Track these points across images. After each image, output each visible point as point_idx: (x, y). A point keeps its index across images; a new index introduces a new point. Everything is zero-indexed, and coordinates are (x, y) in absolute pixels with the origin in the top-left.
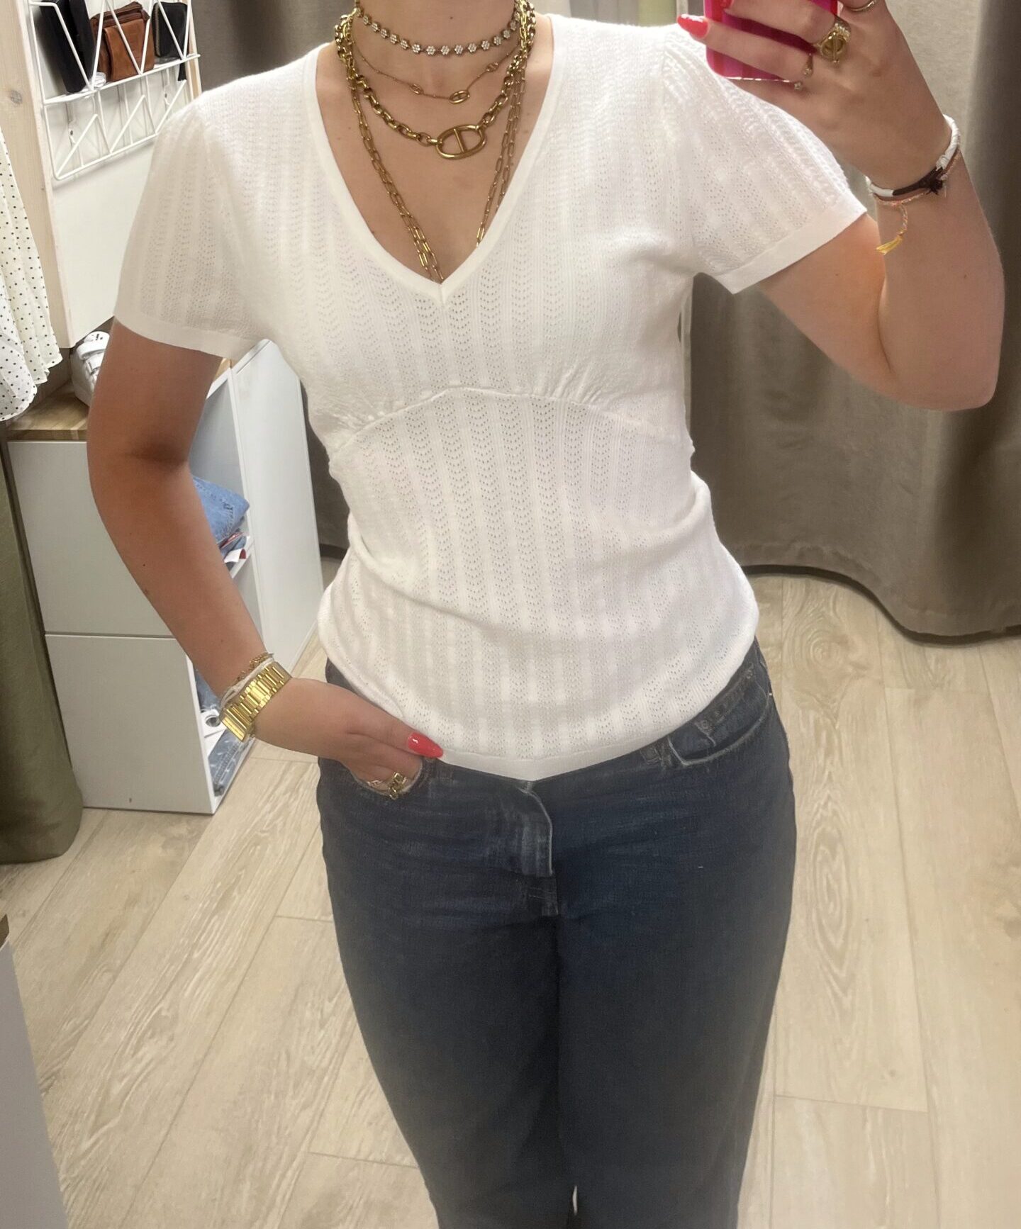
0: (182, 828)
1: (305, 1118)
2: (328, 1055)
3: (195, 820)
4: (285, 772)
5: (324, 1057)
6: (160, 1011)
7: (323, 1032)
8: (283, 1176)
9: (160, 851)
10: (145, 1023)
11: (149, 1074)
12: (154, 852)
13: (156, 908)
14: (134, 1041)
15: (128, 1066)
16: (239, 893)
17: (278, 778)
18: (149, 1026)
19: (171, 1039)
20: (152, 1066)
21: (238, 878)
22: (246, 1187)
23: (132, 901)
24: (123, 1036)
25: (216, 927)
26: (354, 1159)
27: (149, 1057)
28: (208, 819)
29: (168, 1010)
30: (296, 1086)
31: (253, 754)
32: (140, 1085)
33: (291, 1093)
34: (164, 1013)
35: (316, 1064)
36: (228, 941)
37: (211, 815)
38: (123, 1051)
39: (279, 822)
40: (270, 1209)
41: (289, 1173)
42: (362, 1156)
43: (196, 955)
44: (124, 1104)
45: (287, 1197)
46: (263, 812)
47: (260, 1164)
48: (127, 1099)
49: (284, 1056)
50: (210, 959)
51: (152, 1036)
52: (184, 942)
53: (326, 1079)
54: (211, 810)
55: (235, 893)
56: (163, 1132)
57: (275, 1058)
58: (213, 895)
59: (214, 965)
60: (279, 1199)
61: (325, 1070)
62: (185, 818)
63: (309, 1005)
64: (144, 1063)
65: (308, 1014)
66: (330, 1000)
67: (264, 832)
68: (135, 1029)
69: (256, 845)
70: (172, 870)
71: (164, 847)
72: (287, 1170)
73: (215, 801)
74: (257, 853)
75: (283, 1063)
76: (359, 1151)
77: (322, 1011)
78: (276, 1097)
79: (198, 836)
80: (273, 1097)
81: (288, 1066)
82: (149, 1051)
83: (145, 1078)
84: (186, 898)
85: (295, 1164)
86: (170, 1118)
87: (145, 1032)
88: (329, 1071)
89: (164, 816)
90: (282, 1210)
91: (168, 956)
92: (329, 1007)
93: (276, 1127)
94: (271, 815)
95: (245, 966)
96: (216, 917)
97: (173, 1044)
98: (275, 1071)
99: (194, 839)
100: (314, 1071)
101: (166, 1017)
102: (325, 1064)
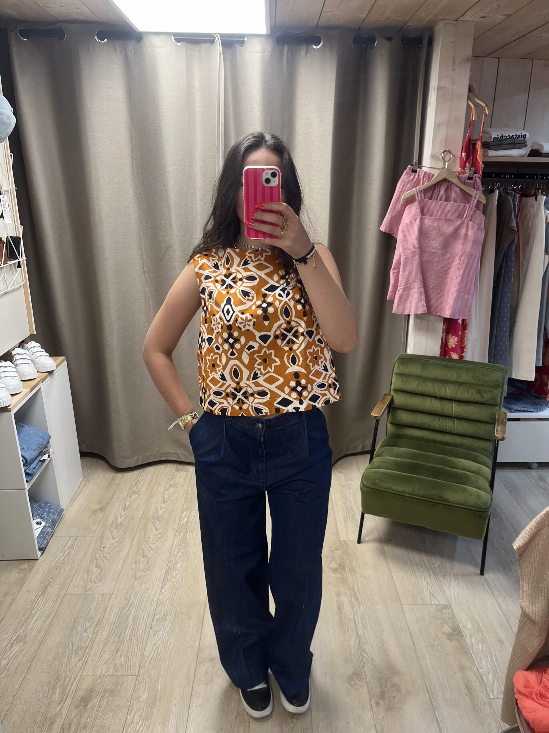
0: (25, 566)
1: (80, 664)
2: (88, 641)
3: (31, 562)
4: (68, 541)
5: (86, 642)
6: (20, 633)
7: (86, 634)
8: (72, 685)
9: (17, 575)
10: (14, 638)
11: (17, 656)
12: (14, 575)
13: (16, 596)
14: (10, 645)
15: (8, 654)
16: (50, 587)
17: (65, 543)
18: (16, 639)
19: (25, 643)
20: (17, 653)
21: (50, 582)
22: (58, 691)
23: (6, 595)
24: (5, 644)
25: (41, 601)
26: (100, 676)
27: (16, 650)
28: (37, 561)
29: (23, 633)
30: (75, 654)
31: (54, 535)
32: (13, 660)
33: (74, 656)
34: (21, 634)
35: (83, 645)
36: (46, 606)
37: (38, 559)
38: (6, 649)
39: (66, 560)
40: (67, 697)
41: (74, 684)
42: (102, 674)
43: (33, 612)
44: (7, 668)
45: (74, 692)
46: (59, 557)
47: (63, 682)
48: (8, 666)
49: (70, 643)
50: (39, 613)
51: (17, 643)
52: (28, 608)
53: (87, 650)
54: (38, 557)
55: (49, 588)
56: (23, 676)
57: (67, 645)
58: (39, 589)
59: (41, 614)
60: (70, 693)
61: (87, 647)
62: (26, 562)
63: (80, 625)
64: (14, 653)
65: (79, 628)
66: (88, 622)
67: (60, 564)
68: (9, 641)
69: (57, 569)
70: (22, 582)
71: (18, 573)
72: (74, 682)
73: (39, 553)
74: (57, 572)
75: (70, 646)
76: (101, 673)
77: (85, 626)
78: (68, 658)
79: (32, 568)
80: (67, 659)
81: (72, 647)
82: (16, 648)
83: (15, 657)
84: (28, 591)
85: (76, 680)
86: (26, 671)
87: (14, 641)
88: (89, 647)
89: (18, 561)
90: (72, 697)
91: (22, 613)
92: (88, 624)
93: (68, 669)
94: (63, 557)
95: (54, 613)
96: (41, 597)
97: (26, 644)
98: (67, 650)
99: (31, 569)
100: (83, 648)
101: (22, 635)
102: (87, 645)
